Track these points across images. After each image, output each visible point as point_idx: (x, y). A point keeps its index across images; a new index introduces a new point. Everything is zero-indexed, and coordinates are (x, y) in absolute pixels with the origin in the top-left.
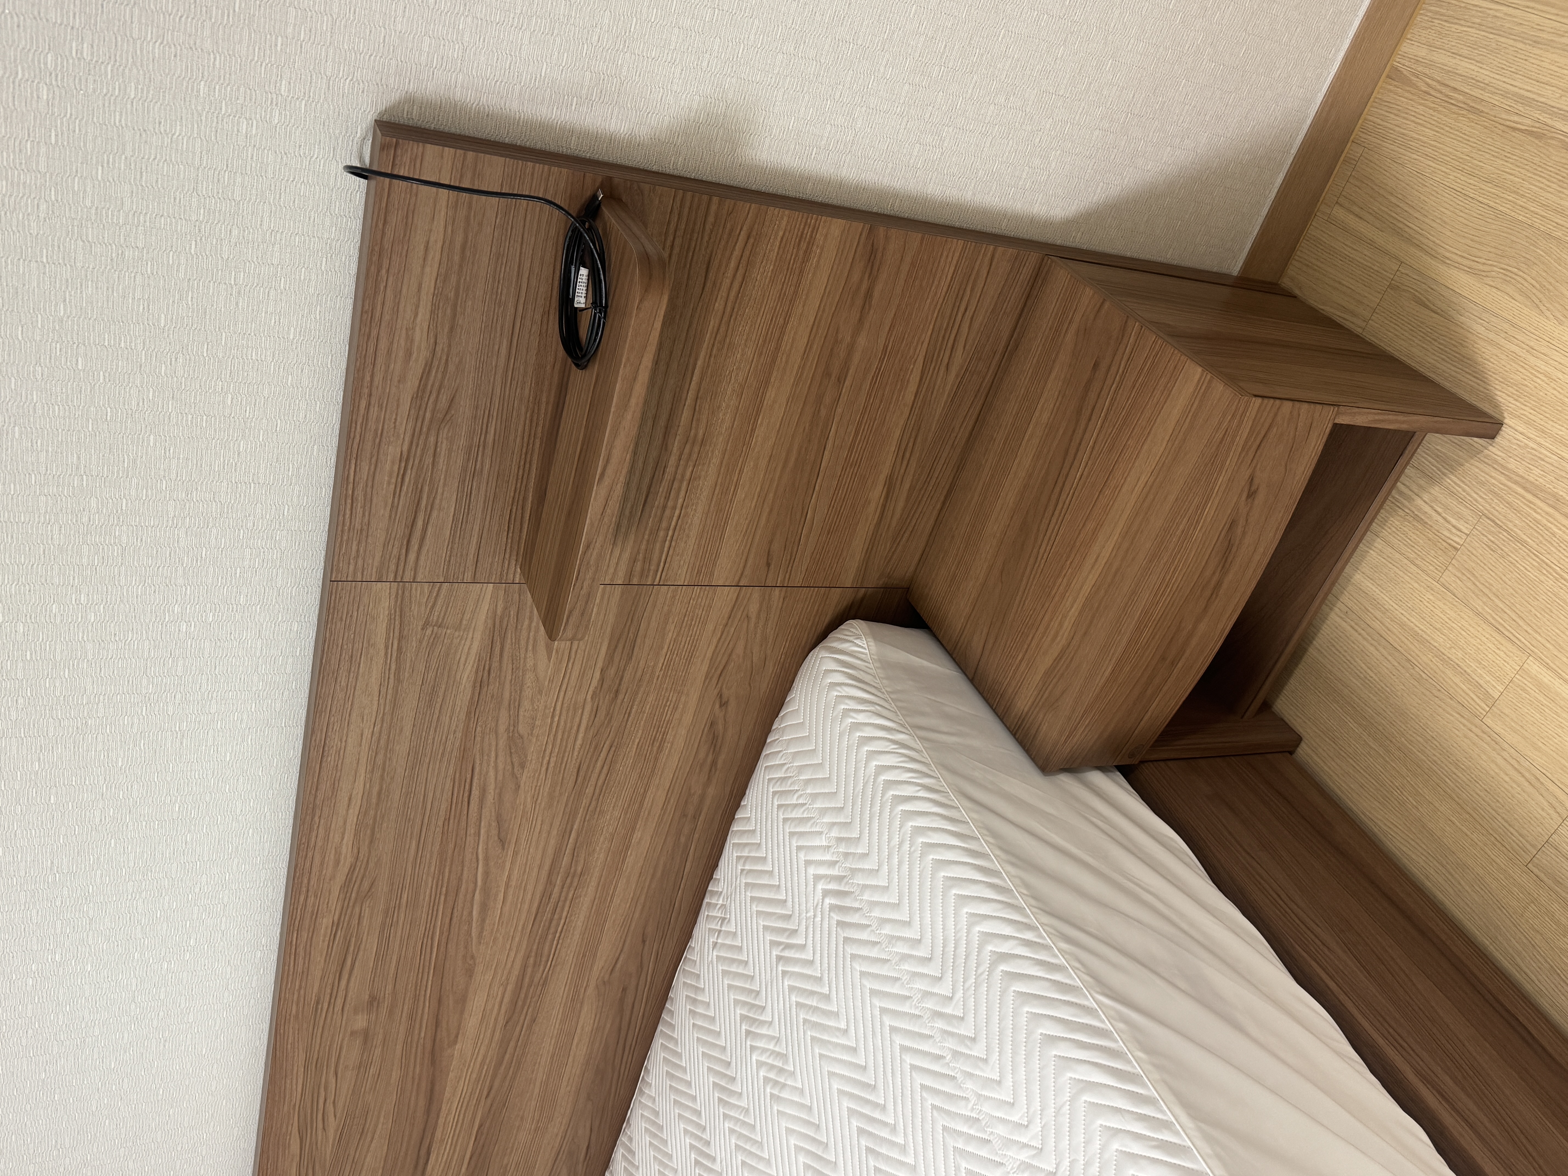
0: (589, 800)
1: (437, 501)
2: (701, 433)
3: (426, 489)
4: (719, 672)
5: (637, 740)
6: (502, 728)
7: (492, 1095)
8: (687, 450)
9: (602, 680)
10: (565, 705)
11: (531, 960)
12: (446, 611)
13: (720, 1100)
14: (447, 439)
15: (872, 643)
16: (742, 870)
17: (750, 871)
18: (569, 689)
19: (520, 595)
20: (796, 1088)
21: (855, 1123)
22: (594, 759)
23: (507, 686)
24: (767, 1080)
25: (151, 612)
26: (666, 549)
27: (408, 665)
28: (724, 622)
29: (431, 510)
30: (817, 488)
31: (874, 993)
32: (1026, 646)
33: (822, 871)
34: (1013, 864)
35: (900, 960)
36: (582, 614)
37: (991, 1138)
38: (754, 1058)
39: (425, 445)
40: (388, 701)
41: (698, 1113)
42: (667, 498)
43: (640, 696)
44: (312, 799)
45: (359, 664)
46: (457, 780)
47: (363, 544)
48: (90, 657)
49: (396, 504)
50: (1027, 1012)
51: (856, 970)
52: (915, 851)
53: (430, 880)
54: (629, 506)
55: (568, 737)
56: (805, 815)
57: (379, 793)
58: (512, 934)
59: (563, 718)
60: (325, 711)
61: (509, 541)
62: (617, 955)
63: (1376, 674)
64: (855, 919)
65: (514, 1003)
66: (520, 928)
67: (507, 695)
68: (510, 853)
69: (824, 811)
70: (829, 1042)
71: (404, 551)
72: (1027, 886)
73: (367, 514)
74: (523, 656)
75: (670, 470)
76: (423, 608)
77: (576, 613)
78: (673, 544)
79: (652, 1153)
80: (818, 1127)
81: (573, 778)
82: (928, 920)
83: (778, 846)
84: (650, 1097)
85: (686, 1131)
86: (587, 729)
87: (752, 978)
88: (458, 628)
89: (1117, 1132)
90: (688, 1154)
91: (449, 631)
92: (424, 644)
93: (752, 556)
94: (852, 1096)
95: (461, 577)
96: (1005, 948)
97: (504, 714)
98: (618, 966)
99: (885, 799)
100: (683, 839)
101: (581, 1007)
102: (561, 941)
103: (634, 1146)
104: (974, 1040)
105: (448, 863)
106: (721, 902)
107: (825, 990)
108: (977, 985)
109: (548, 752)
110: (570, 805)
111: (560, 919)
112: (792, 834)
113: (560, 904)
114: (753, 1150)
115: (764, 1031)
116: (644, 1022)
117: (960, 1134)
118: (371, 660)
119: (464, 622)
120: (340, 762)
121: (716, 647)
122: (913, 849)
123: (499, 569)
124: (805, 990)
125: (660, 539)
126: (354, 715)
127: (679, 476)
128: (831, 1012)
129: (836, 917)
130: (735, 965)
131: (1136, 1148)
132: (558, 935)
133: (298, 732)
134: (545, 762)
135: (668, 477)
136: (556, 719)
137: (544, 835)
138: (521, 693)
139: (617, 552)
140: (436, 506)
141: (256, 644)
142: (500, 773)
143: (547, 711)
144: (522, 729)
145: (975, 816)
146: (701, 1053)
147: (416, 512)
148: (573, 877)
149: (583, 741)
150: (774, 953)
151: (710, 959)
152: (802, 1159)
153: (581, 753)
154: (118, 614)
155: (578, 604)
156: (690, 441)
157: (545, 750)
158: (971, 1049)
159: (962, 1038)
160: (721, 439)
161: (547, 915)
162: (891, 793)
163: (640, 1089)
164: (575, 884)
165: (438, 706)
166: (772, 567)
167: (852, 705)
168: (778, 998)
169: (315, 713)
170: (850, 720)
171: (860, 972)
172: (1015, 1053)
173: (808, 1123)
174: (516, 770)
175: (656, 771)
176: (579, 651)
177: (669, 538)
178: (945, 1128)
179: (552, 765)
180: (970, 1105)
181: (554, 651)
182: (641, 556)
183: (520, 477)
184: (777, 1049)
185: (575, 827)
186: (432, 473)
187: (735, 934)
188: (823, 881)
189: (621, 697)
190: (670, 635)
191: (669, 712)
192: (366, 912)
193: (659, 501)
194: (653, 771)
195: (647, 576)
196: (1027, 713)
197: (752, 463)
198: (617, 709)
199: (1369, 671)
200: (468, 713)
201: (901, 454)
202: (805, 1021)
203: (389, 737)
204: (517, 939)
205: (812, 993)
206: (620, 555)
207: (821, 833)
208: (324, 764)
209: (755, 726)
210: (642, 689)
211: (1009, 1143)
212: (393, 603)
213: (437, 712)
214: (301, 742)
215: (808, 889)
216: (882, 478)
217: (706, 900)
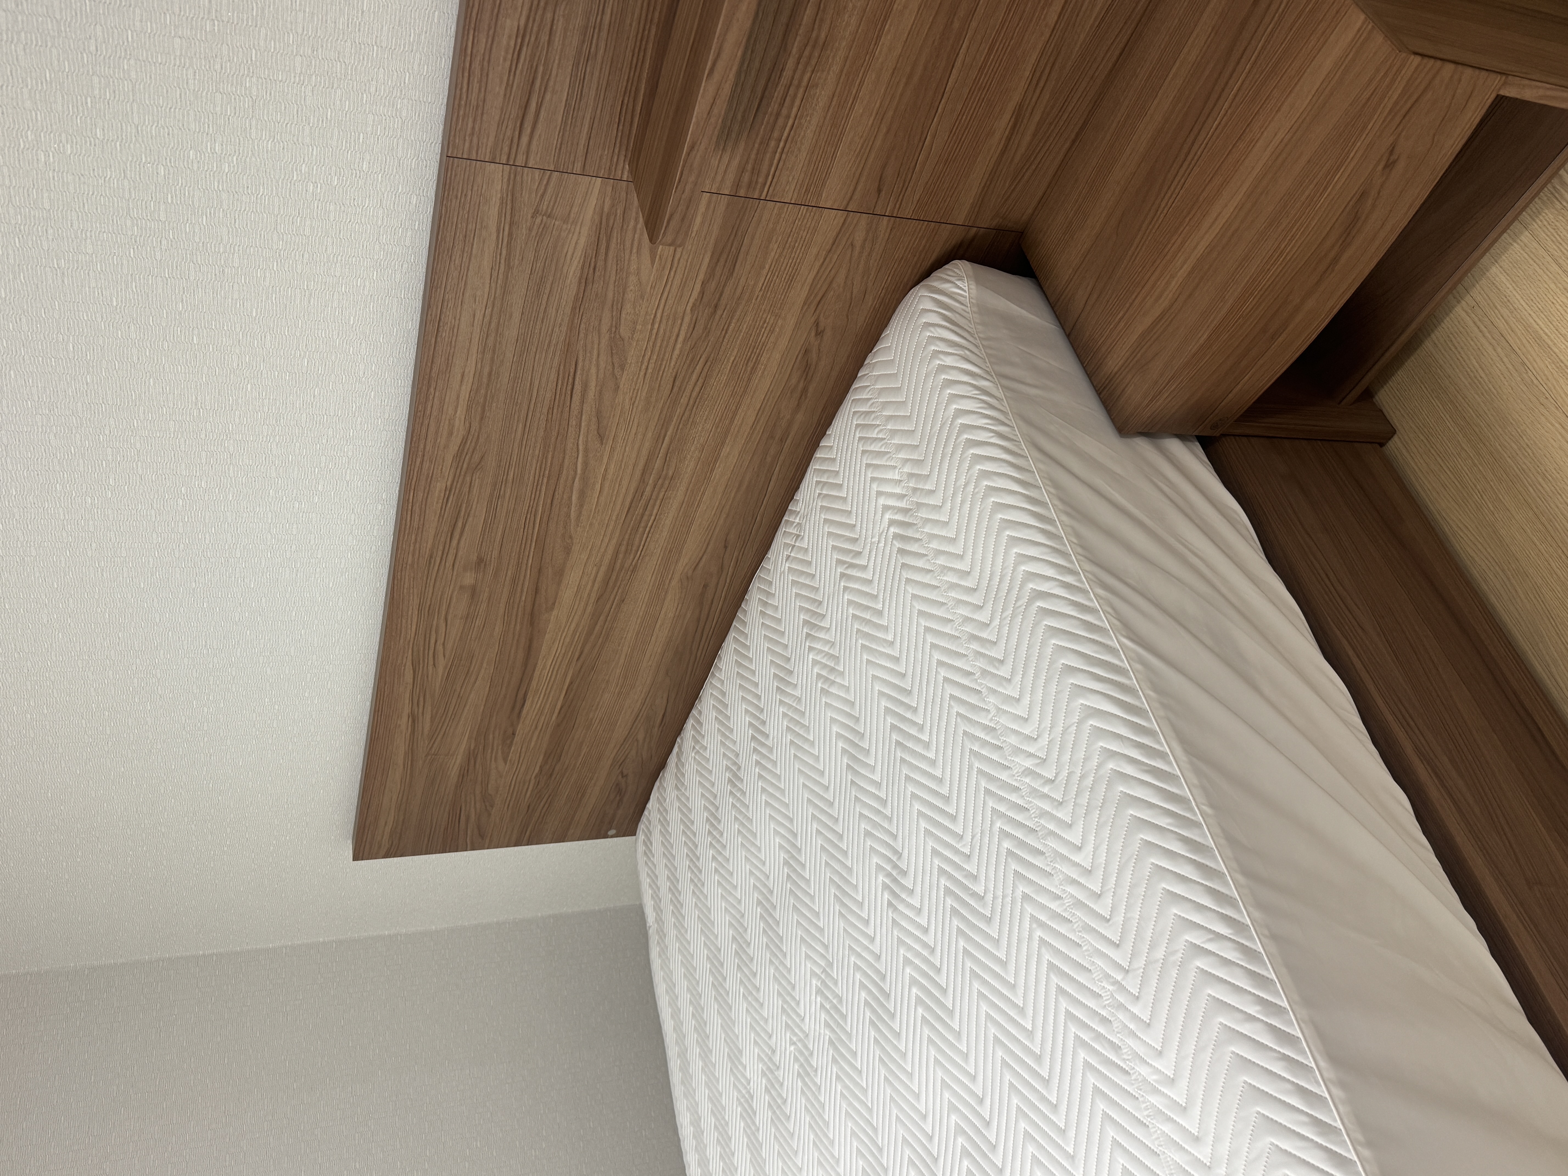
0: (683, 409)
1: (551, 83)
2: (823, 35)
3: (541, 69)
4: (818, 298)
5: (732, 358)
6: (604, 328)
7: (581, 660)
8: (806, 53)
9: (702, 293)
10: (665, 314)
11: (623, 548)
12: (555, 202)
13: (778, 688)
14: (564, 16)
15: (973, 287)
16: (820, 494)
17: (826, 496)
18: (670, 296)
19: (627, 194)
20: (844, 686)
21: (889, 720)
22: (690, 371)
23: (611, 287)
24: (819, 676)
25: (281, 169)
26: (775, 162)
27: (518, 252)
28: (828, 247)
29: (545, 92)
30: (940, 110)
31: (921, 613)
32: (1127, 305)
33: (891, 502)
34: (1068, 514)
35: (948, 588)
36: (683, 220)
37: (1003, 745)
38: (811, 657)
39: (542, 21)
40: (498, 285)
41: (759, 697)
42: (782, 105)
43: (738, 313)
44: (428, 370)
45: (473, 245)
46: (561, 373)
47: (478, 122)
48: (225, 207)
49: (511, 82)
50: (1054, 644)
51: (908, 592)
52: (977, 493)
53: (535, 462)
54: (742, 109)
55: (667, 346)
56: (882, 450)
57: (490, 374)
58: (606, 522)
59: (663, 326)
60: (441, 287)
61: (620, 134)
62: (700, 555)
63: (1486, 375)
64: (914, 548)
65: (606, 582)
66: (614, 518)
67: (610, 295)
68: (608, 448)
69: (900, 447)
70: (876, 650)
71: (517, 133)
72: (1078, 535)
73: (483, 90)
74: (627, 257)
75: (787, 73)
76: (534, 195)
77: (677, 217)
78: (784, 156)
79: (717, 726)
80: (857, 720)
81: (669, 386)
82: (979, 556)
83: (854, 475)
84: (720, 679)
85: (747, 711)
86: (685, 340)
87: (817, 589)
88: (566, 220)
89: (1113, 754)
90: (747, 730)
91: (557, 223)
92: (534, 233)
93: (863, 179)
94: (890, 697)
95: (571, 167)
96: (1045, 587)
97: (606, 315)
98: (701, 565)
99: (958, 441)
100: (769, 459)
101: (665, 595)
102: (650, 535)
103: (702, 719)
104: (1002, 662)
105: (551, 449)
106: (797, 521)
107: (879, 606)
108: (1013, 616)
109: (647, 358)
110: (664, 413)
111: (651, 515)
112: (868, 466)
113: (652, 502)
114: (801, 732)
115: (822, 635)
116: (721, 617)
117: (977, 739)
118: (484, 242)
119: (572, 215)
120: (454, 338)
121: (818, 273)
122: (976, 490)
123: (608, 164)
124: (862, 605)
125: (770, 150)
126: (467, 295)
127: (795, 82)
128: (882, 626)
129: (898, 545)
130: (803, 577)
131: (1129, 770)
132: (648, 529)
133: (416, 305)
134: (644, 367)
135: (784, 81)
136: (656, 326)
137: (640, 436)
138: (624, 295)
139: (726, 158)
140: (550, 89)
141: (377, 213)
142: (602, 371)
143: (648, 317)
144: (624, 331)
145: (1042, 466)
146: (766, 649)
147: (530, 93)
148: (665, 479)
149: (681, 352)
150: (839, 570)
151: (782, 569)
152: (840, 744)
153: (678, 364)
154: (250, 168)
155: (680, 208)
156: (811, 43)
157: (644, 355)
158: (998, 669)
159: (992, 660)
160: (844, 44)
161: (639, 511)
162: (966, 436)
163: (713, 672)
164: (666, 486)
165: (545, 297)
166: (883, 193)
167: (942, 347)
168: (837, 608)
169: (432, 288)
170: (938, 362)
171: (912, 594)
172: (1036, 676)
173: (850, 715)
174: (616, 371)
175: (749, 389)
176: (682, 260)
177: (779, 150)
178: (965, 733)
179: (650, 371)
180: (990, 716)
181: (658, 257)
182: (749, 167)
183: (634, 66)
184: (831, 652)
185: (669, 433)
186: (547, 52)
187: (806, 550)
188: (890, 512)
189: (719, 312)
190: (773, 254)
191: (765, 335)
192: (477, 483)
193: (774, 106)
194: (745, 391)
195: (754, 189)
196: (1116, 373)
197: (874, 76)
198: (715, 324)
199: (1480, 371)
200: (574, 309)
201: (1034, 82)
202: (858, 631)
203: (499, 321)
204: (611, 527)
205: (868, 608)
206: (729, 162)
207: (895, 467)
208: (439, 339)
209: (848, 359)
210: (741, 307)
211: (1018, 751)
212: (505, 187)
213: (544, 302)
214: (419, 316)
215: (877, 517)
216: (1011, 106)
217: (785, 518)
